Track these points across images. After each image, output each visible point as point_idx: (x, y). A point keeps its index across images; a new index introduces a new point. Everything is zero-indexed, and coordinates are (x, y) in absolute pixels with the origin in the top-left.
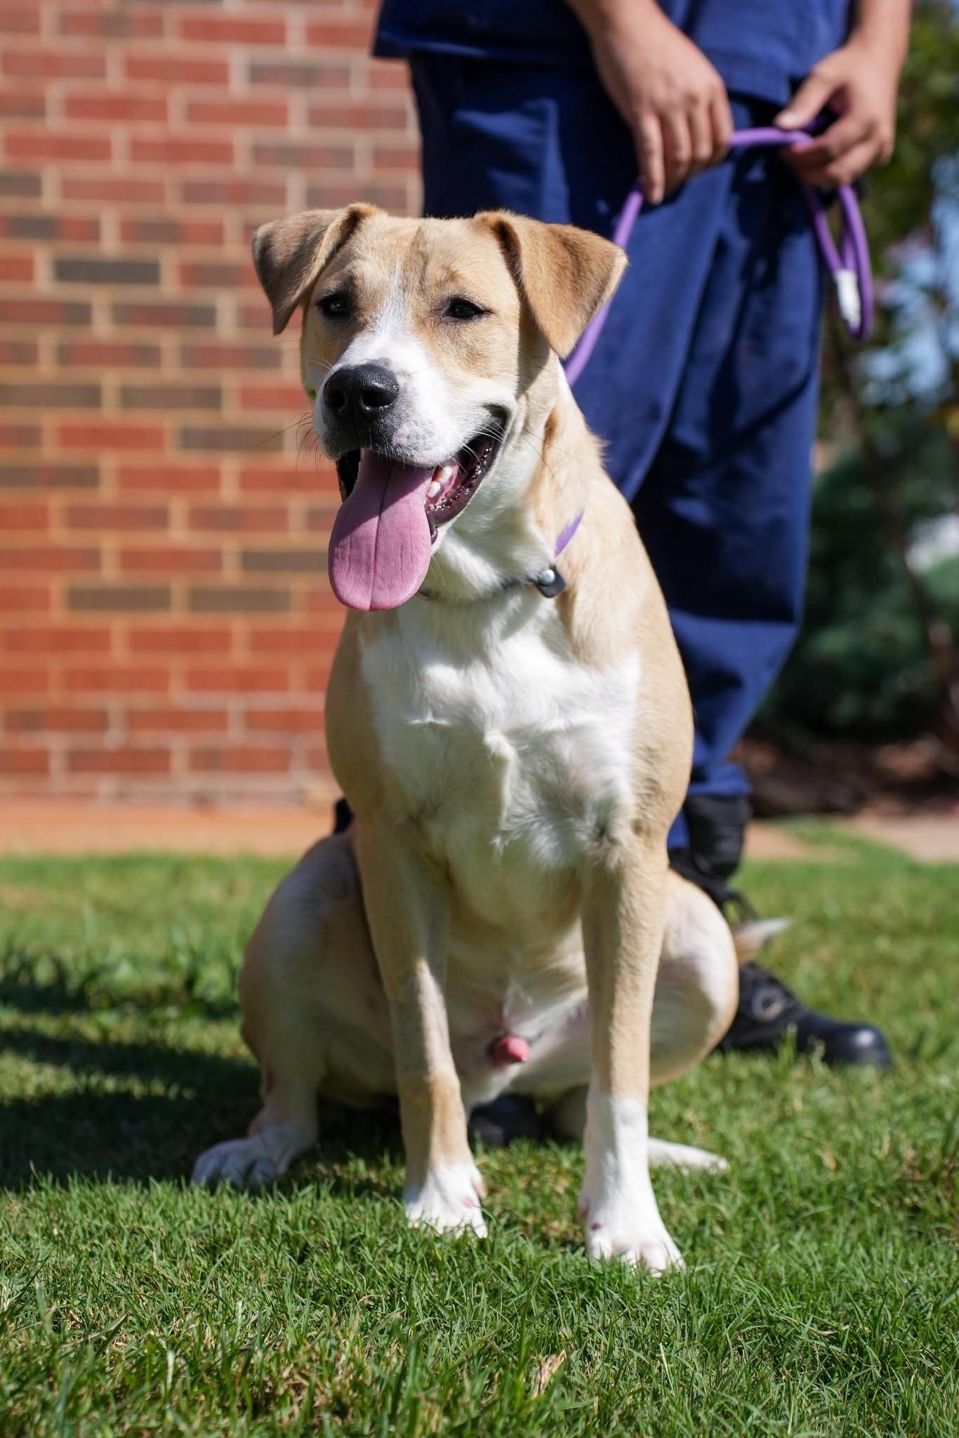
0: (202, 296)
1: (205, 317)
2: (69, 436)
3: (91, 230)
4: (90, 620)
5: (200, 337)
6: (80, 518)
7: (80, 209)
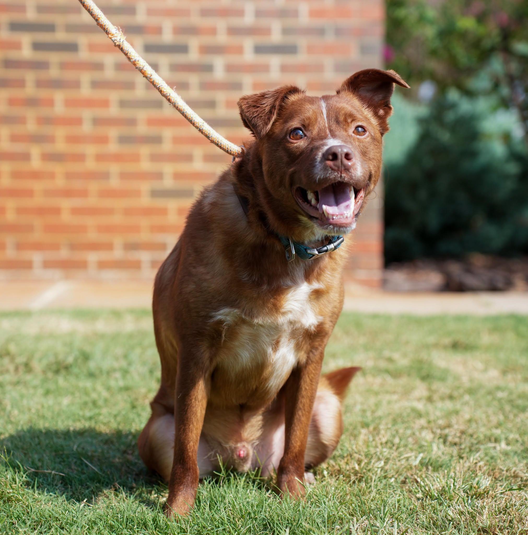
0: (208, 59)
1: (209, 68)
2: (151, 122)
3: (158, 30)
4: (160, 203)
5: (206, 77)
6: (155, 158)
7: (154, 21)
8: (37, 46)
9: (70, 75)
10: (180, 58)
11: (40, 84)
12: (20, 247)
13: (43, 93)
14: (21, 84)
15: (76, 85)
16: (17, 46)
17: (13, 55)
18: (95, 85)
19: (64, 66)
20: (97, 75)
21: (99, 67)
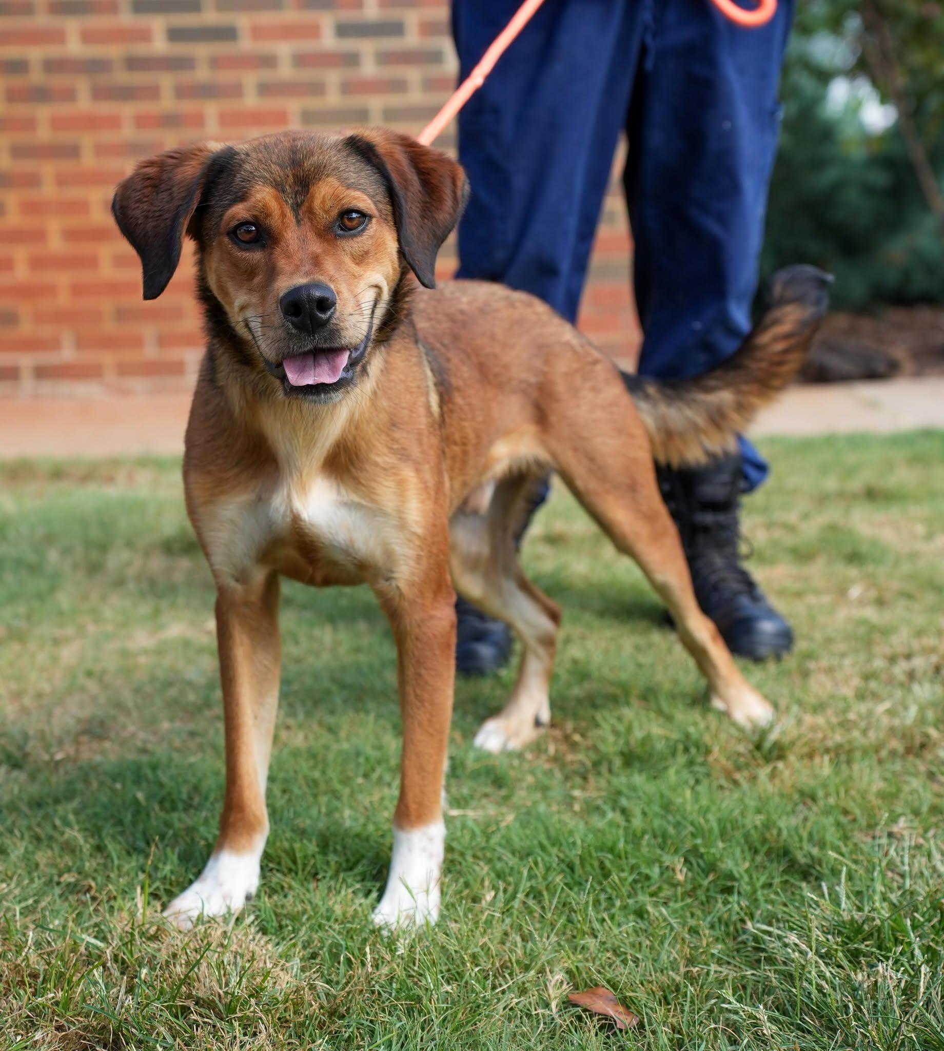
0: (434, 43)
8: (175, 35)
9: (226, 76)
10: (391, 44)
11: (181, 92)
12: (164, 341)
13: (187, 106)
14: (153, 92)
15: (236, 91)
16: (144, 36)
17: (140, 49)
18: (265, 89)
19: (216, 63)
20: (266, 75)
21: (269, 61)
